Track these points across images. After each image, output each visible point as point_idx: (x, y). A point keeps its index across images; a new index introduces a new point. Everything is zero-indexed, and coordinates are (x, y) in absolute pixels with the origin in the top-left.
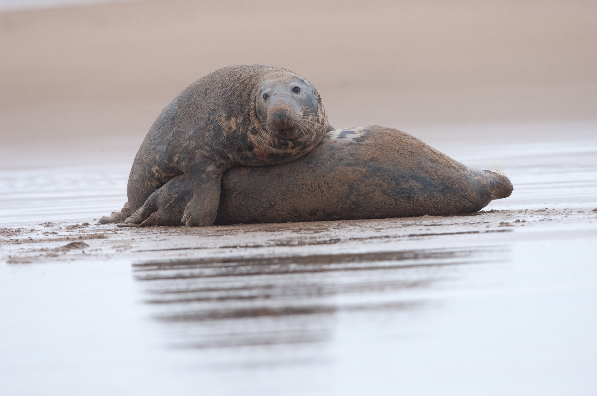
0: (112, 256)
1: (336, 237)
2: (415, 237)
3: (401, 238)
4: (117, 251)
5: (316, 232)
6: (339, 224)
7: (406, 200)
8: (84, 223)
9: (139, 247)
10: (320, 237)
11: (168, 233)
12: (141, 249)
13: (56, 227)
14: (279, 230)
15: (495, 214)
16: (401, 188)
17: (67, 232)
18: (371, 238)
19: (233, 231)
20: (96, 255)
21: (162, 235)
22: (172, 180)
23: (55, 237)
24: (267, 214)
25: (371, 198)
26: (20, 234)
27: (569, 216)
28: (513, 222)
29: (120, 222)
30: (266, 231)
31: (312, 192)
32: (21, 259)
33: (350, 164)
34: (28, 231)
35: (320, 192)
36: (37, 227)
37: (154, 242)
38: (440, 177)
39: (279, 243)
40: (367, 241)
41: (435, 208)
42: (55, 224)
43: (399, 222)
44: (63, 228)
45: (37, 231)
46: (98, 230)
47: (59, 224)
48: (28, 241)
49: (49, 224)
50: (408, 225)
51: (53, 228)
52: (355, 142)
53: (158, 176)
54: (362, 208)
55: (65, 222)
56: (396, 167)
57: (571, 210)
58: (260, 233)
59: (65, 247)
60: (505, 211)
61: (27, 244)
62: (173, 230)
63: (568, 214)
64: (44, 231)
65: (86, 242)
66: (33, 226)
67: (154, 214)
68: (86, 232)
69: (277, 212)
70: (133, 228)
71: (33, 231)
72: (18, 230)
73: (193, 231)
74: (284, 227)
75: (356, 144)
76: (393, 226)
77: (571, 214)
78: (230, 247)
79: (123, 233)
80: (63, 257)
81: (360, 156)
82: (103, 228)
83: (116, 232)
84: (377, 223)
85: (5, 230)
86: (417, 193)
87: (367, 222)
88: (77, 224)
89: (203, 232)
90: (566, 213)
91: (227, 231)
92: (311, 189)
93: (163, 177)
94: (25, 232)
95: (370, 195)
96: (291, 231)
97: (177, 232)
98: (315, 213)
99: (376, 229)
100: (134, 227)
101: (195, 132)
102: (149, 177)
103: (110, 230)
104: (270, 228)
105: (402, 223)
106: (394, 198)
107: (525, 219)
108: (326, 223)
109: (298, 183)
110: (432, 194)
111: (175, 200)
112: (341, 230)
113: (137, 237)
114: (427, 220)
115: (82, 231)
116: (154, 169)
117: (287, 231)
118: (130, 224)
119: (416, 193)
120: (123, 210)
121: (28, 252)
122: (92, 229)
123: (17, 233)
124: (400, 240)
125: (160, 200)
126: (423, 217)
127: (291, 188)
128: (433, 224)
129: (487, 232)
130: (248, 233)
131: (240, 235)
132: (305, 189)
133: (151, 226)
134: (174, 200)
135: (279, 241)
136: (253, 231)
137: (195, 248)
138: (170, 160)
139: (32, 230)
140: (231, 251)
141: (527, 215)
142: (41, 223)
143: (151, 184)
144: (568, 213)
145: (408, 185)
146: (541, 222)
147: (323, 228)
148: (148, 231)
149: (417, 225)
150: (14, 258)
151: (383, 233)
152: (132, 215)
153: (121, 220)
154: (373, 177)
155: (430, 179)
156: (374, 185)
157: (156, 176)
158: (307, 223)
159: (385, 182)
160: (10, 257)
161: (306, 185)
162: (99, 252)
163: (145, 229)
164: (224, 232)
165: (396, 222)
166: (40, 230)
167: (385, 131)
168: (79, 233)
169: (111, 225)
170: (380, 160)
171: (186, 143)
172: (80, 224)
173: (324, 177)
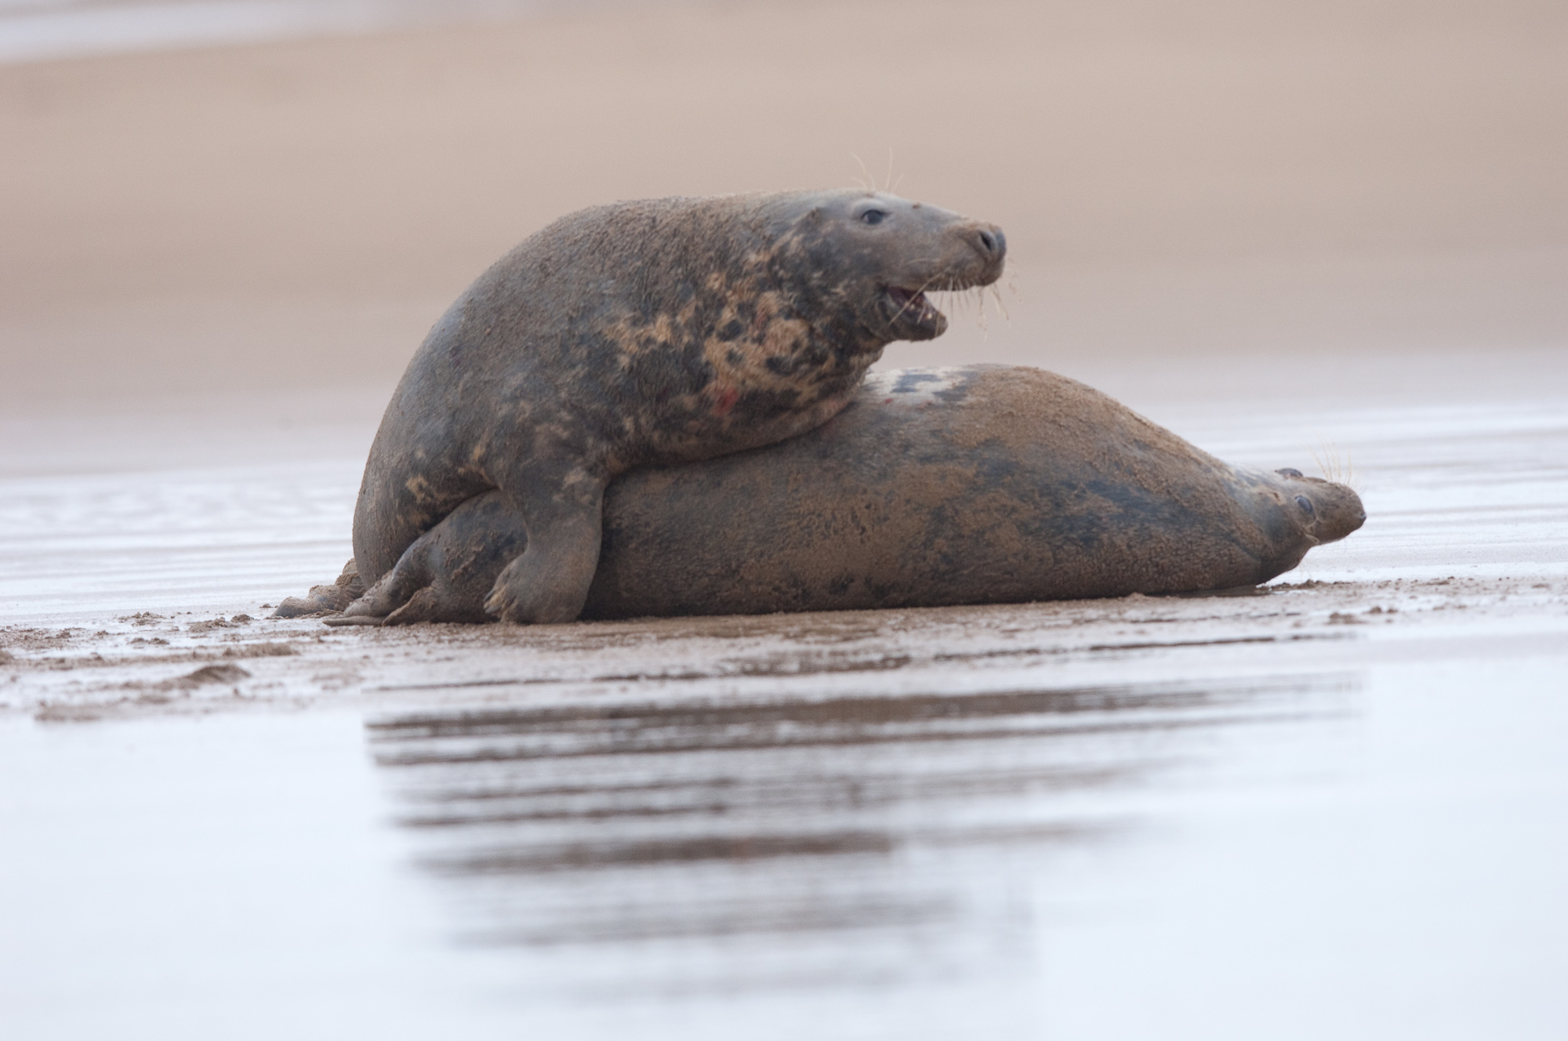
0: (312, 700)
1: (899, 650)
2: (1107, 653)
3: (1070, 655)
4: (325, 688)
5: (846, 639)
6: (907, 618)
7: (1081, 547)
8: (238, 615)
9: (381, 677)
10: (856, 653)
11: (457, 640)
12: (387, 682)
13: (163, 626)
14: (748, 632)
15: (1318, 590)
16: (1066, 517)
17: (193, 638)
18: (991, 654)
19: (628, 636)
20: (270, 700)
21: (441, 646)
22: (463, 508)
23: (162, 651)
24: (719, 592)
25: (989, 545)
26: (71, 644)
27: (1511, 598)
28: (1364, 613)
29: (331, 614)
30: (716, 635)
31: (836, 532)
32: (71, 708)
33: (931, 456)
34: (92, 635)
35: (857, 532)
36: (113, 627)
37: (421, 667)
38: (1164, 484)
39: (749, 667)
40: (980, 663)
41: (1157, 565)
42: (161, 617)
43: (1065, 612)
44: (182, 629)
45: (115, 637)
46: (275, 634)
47: (172, 618)
48: (91, 663)
49: (145, 618)
50: (1089, 621)
51: (156, 628)
52: (940, 401)
53: (424, 499)
54: (966, 572)
55: (189, 613)
56: (1050, 460)
57: (1515, 580)
58: (699, 642)
59: (189, 677)
60: (1343, 583)
61: (88, 670)
62: (470, 633)
63: (1507, 592)
64: (133, 637)
65: (244, 664)
66: (104, 624)
67: (422, 594)
68: (243, 639)
69: (746, 586)
70: (366, 627)
71: (105, 636)
72: (65, 634)
73: (523, 636)
74: (764, 625)
75: (944, 407)
76: (1047, 624)
77: (1516, 593)
78: (619, 678)
79: (339, 643)
80: (182, 705)
81: (957, 436)
82: (288, 629)
83: (323, 638)
84: (1006, 616)
85: (31, 634)
86: (1106, 526)
87: (979, 613)
88: (219, 617)
89: (552, 638)
90: (1503, 588)
91: (613, 635)
92: (833, 524)
93: (438, 503)
94: (82, 638)
95: (987, 536)
96: (781, 636)
97: (482, 638)
98: (844, 587)
99: (1005, 631)
100: (368, 624)
101: (532, 376)
102: (400, 505)
103: (305, 634)
104: (726, 627)
105: (1072, 616)
106: (1049, 543)
107: (1396, 605)
108: (874, 615)
109: (800, 511)
110: (1146, 528)
111: (475, 560)
112: (913, 633)
113: (377, 653)
114: (1138, 608)
115: (233, 635)
116: (412, 484)
117: (770, 635)
118: (358, 617)
119: (1106, 528)
120: (341, 580)
121: (89, 691)
122: (258, 631)
123: (63, 642)
124: (1066, 660)
125: (437, 558)
126: (1128, 600)
127: (781, 523)
128: (1155, 617)
129: (1296, 638)
130: (669, 641)
131: (646, 646)
132: (817, 524)
133: (412, 624)
134: (472, 559)
135: (749, 661)
136: (682, 636)
137: (528, 682)
138: (460, 454)
139: (102, 634)
140: (624, 690)
141: (1401, 595)
142: (126, 616)
143: (406, 521)
144: (1508, 589)
145: (1085, 506)
146: (1438, 613)
147: (865, 627)
148: (405, 638)
149: (1112, 621)
150: (54, 707)
151: (1023, 641)
152: (366, 594)
153: (336, 606)
154: (993, 489)
155: (1139, 490)
156: (997, 510)
157: (419, 501)
158: (824, 614)
159: (1024, 502)
160: (43, 704)
161: (819, 515)
162: (277, 692)
163: (398, 632)
164: (605, 639)
165: (1056, 613)
166: (123, 634)
167: (1014, 374)
168: (225, 641)
169: (309, 621)
170: (1010, 444)
171: (505, 410)
172: (228, 618)
173: (865, 492)
